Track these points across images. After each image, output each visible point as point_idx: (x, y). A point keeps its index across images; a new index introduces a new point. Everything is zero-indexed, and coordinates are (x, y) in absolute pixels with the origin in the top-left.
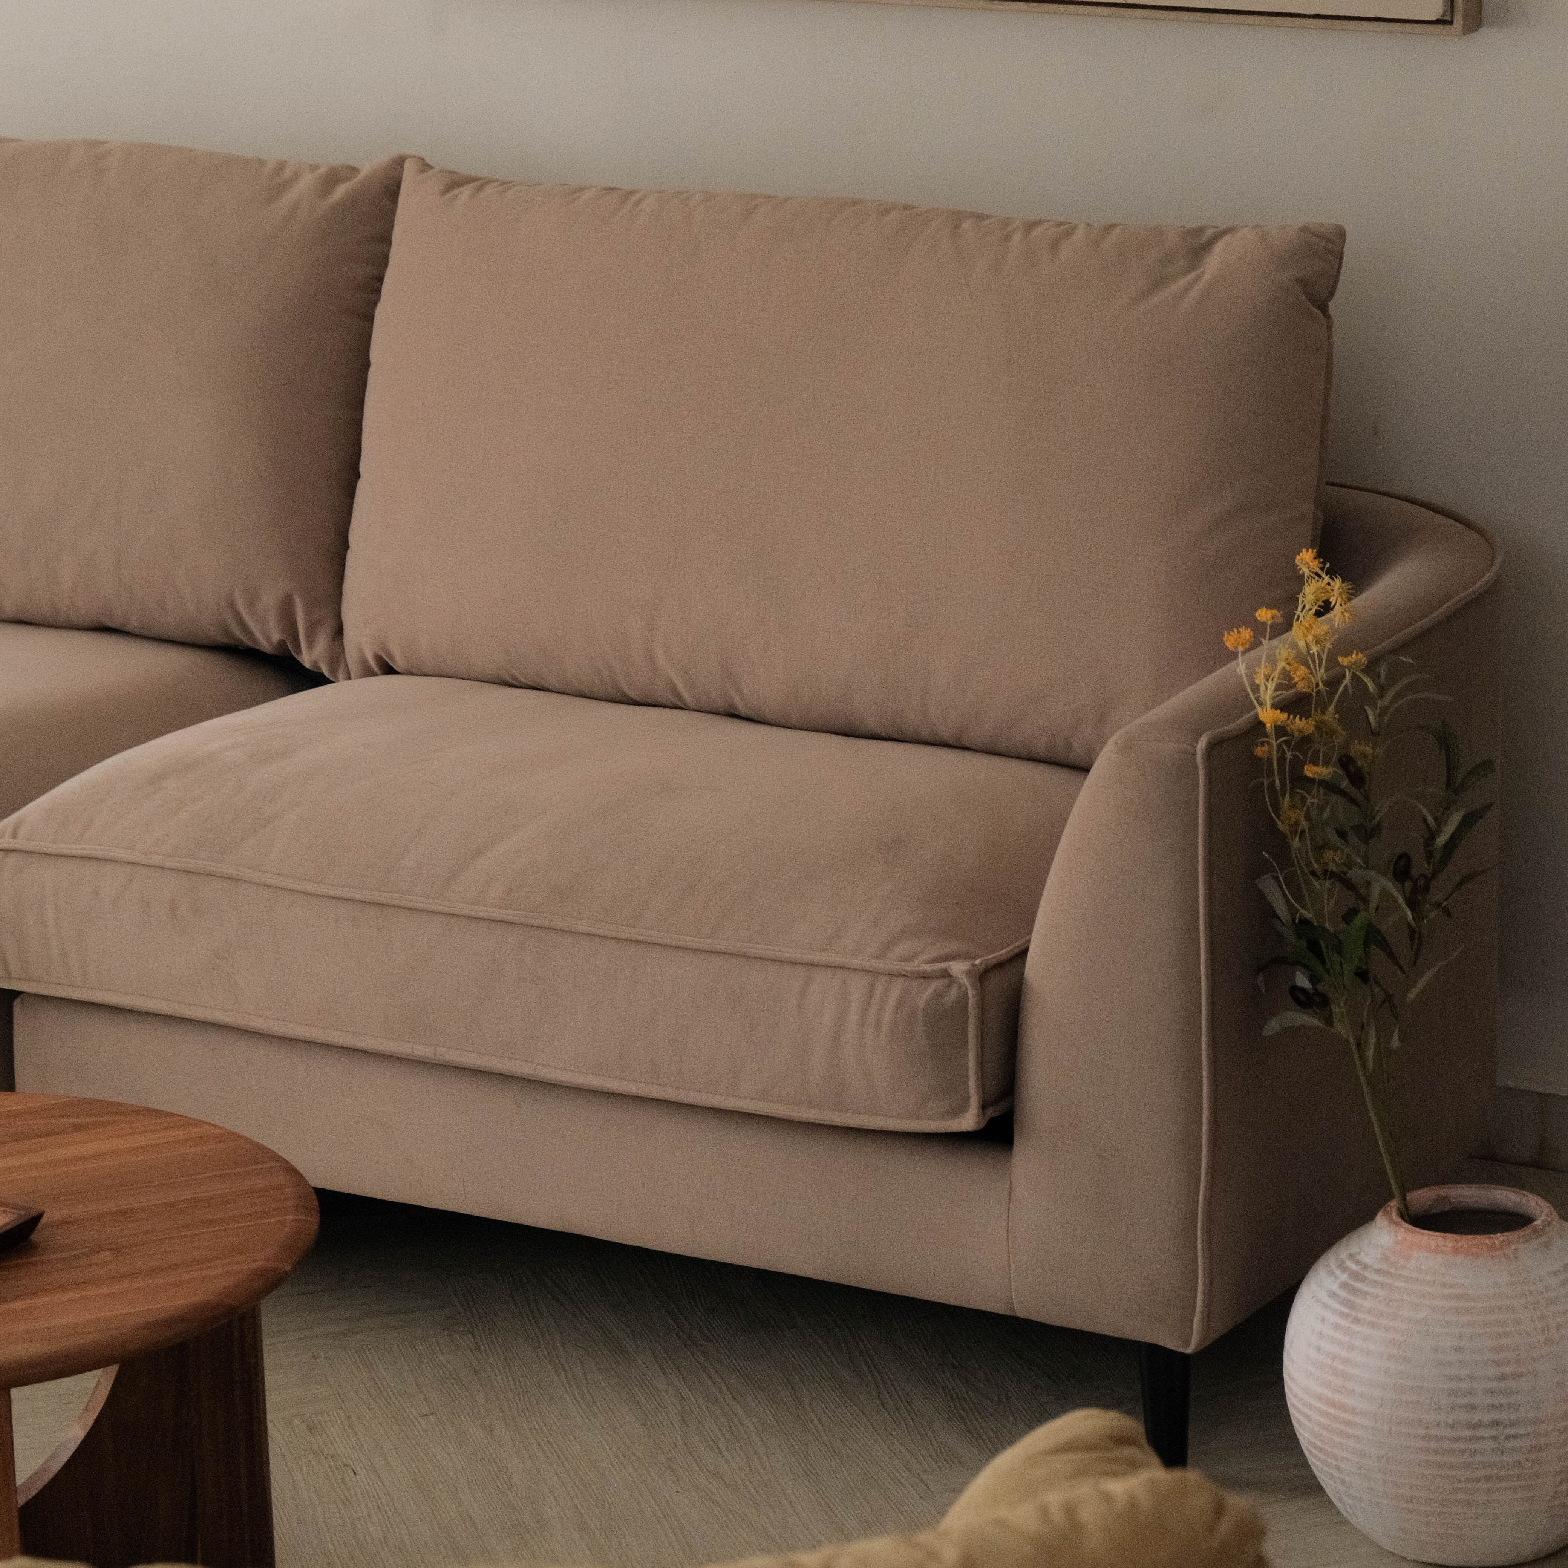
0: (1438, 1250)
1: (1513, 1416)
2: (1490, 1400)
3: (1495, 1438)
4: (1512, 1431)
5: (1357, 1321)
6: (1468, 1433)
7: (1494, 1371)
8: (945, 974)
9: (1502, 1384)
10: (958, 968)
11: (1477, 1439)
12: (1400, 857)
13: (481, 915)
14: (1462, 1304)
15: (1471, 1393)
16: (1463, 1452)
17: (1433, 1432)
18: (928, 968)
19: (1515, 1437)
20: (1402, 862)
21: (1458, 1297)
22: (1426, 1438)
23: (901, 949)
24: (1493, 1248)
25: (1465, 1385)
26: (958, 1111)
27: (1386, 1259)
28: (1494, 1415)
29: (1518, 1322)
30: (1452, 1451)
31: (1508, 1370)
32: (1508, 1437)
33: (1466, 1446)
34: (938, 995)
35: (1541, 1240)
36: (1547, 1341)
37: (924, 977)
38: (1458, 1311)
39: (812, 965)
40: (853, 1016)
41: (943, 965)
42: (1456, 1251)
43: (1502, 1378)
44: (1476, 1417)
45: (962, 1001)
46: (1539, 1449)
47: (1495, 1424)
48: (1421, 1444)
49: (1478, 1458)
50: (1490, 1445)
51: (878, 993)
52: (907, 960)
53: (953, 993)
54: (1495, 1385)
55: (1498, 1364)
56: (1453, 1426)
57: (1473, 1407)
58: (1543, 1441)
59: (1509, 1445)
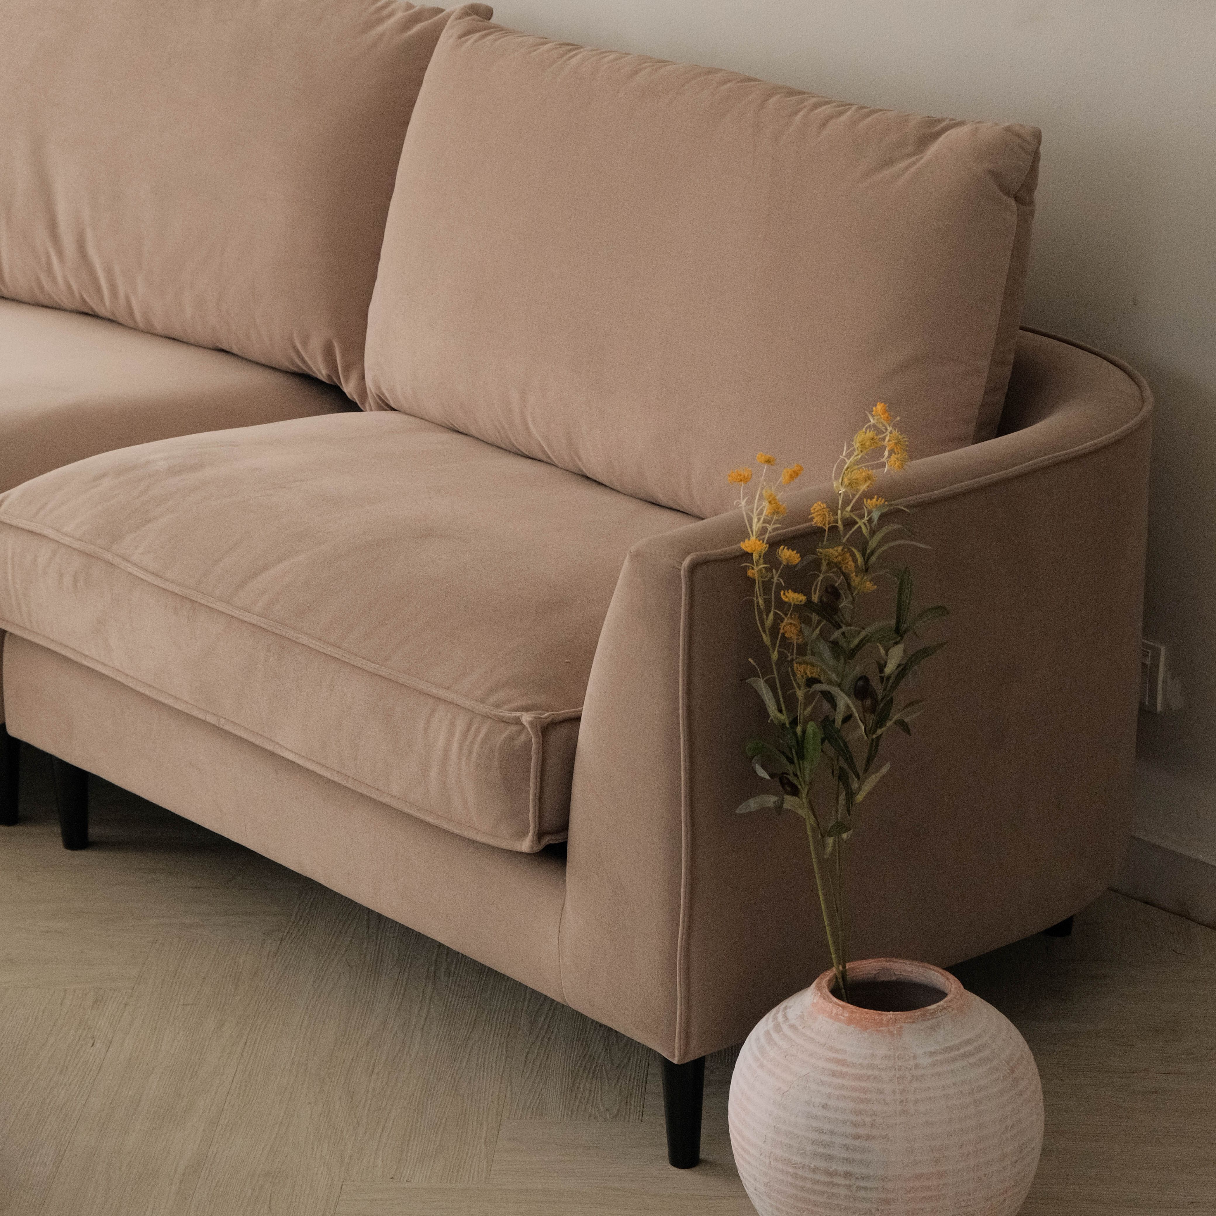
0: (836, 1018)
1: (865, 1171)
2: (845, 1155)
3: (849, 1187)
4: (862, 1184)
5: (762, 1066)
6: (827, 1179)
7: (850, 1130)
8: (518, 722)
9: (857, 1143)
10: (526, 718)
11: (834, 1185)
12: (861, 678)
13: (245, 619)
14: (840, 1068)
15: (830, 1145)
16: (822, 1193)
17: (800, 1173)
18: (507, 714)
19: (866, 1189)
20: (861, 683)
21: (838, 1062)
22: (795, 1176)
23: (496, 697)
24: (880, 1023)
25: (826, 1138)
26: (521, 835)
27: (802, 1017)
28: (848, 1168)
29: (881, 1092)
30: (814, 1191)
31: (861, 1131)
32: (859, 1188)
33: (825, 1189)
34: (511, 738)
35: (928, 1023)
36: (904, 1112)
37: (506, 722)
38: (833, 1074)
39: (438, 699)
40: (455, 746)
41: (518, 714)
42: (850, 1021)
43: (857, 1137)
44: (834, 1167)
45: (527, 745)
46: (888, 1202)
47: (848, 1175)
48: (790, 1179)
49: (835, 1201)
50: (843, 1191)
51: (473, 729)
52: (497, 706)
53: (523, 738)
54: (849, 1142)
55: (855, 1125)
56: (814, 1170)
57: (830, 1158)
58: (890, 1196)
59: (862, 1194)
